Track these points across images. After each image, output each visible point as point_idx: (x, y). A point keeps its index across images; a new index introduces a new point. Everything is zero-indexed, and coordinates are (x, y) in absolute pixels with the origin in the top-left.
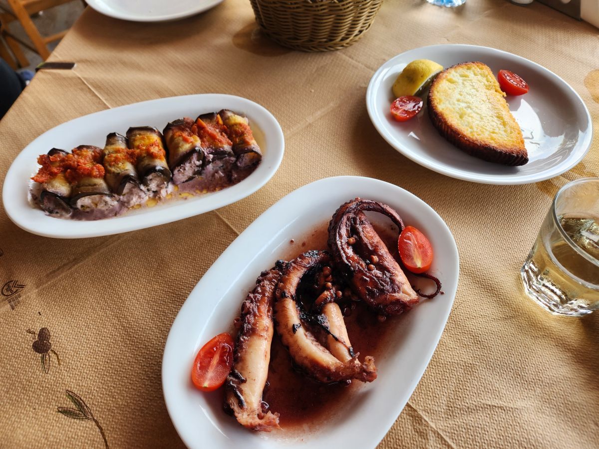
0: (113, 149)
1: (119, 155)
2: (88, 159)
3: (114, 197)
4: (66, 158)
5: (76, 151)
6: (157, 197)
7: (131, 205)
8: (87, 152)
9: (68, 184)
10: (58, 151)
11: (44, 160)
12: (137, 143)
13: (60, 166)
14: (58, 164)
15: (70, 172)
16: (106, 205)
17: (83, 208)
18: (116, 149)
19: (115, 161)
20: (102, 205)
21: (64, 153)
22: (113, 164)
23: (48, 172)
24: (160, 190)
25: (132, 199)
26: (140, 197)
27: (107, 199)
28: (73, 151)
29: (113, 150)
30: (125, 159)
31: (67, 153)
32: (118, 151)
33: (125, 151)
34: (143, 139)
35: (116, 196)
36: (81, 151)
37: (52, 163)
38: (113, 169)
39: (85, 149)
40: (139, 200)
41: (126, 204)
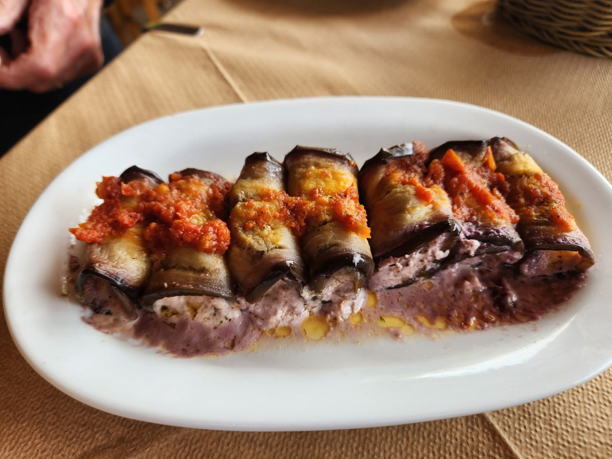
0: (256, 188)
1: (267, 205)
2: (198, 201)
3: (239, 303)
4: (154, 194)
5: (177, 180)
6: (329, 317)
7: (271, 326)
8: (199, 185)
9: (145, 255)
10: (142, 175)
11: (109, 188)
12: (310, 185)
13: (137, 210)
14: (134, 203)
15: (155, 229)
16: (215, 315)
17: (164, 313)
18: (262, 190)
19: (256, 219)
20: (207, 315)
21: (152, 180)
22: (251, 225)
23: (111, 220)
24: (340, 302)
25: (275, 313)
26: (292, 310)
27: (222, 304)
28: (171, 178)
29: (254, 191)
30: (280, 218)
31: (160, 182)
32: (264, 196)
33: (282, 198)
34: (323, 176)
35: (243, 302)
36: (188, 182)
37: (124, 198)
38: (249, 239)
39: (196, 177)
40: (290, 317)
41: (259, 323)
